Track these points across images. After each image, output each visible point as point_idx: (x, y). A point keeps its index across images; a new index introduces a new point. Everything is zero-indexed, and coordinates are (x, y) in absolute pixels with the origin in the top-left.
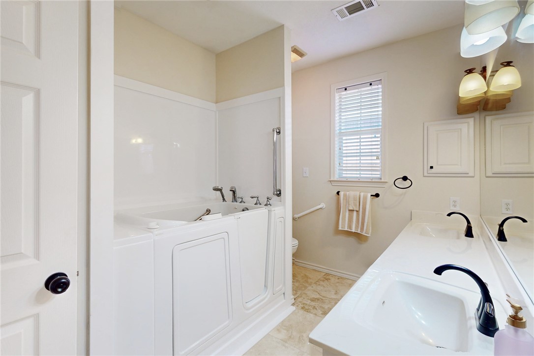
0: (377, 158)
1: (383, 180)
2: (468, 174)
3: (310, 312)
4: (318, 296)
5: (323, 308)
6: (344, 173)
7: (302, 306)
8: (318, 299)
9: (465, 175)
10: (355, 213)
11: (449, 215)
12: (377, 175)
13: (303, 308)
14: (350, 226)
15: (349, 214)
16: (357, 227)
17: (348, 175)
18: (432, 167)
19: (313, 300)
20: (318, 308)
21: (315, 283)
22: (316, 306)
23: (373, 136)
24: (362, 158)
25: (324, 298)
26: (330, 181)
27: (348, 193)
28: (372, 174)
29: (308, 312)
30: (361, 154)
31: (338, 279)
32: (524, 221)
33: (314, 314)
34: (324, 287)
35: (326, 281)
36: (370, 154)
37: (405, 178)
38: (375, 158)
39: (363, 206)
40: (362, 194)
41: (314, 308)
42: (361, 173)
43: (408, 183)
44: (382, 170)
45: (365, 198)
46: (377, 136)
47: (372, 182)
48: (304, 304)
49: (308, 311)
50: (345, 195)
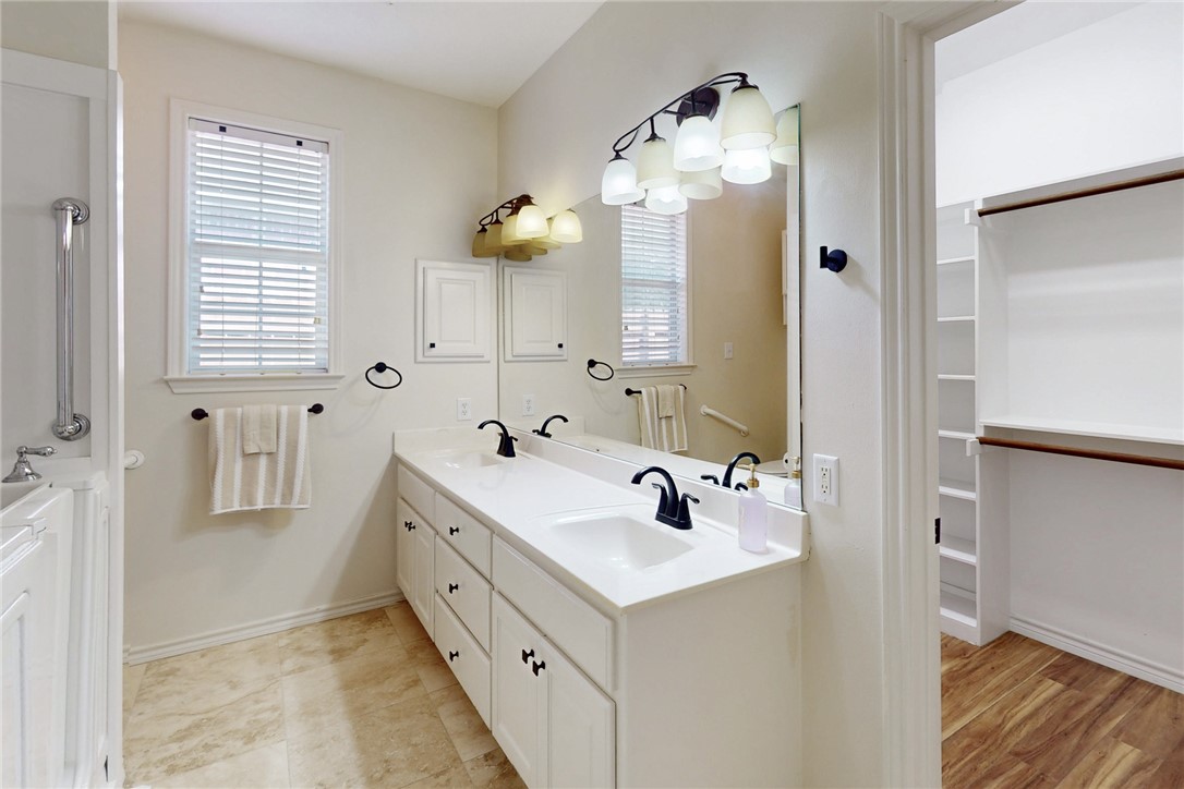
0: (318, 321)
1: (331, 373)
2: (483, 357)
3: (205, 763)
4: (187, 722)
5: (236, 731)
6: (202, 356)
7: (165, 767)
8: (198, 726)
9: (477, 359)
10: (263, 461)
11: (481, 427)
12: (311, 360)
13: (172, 770)
14: (248, 497)
15: (245, 467)
16: (269, 495)
17: (225, 363)
18: (433, 345)
19: (180, 737)
20: (220, 742)
21: (136, 702)
22: (210, 741)
23: (300, 267)
24: (265, 319)
25: (211, 715)
26: (167, 382)
27: (239, 410)
28: (300, 360)
29: (198, 766)
30: (264, 309)
31: (203, 656)
32: (565, 420)
33: (225, 758)
34: (180, 693)
35: (170, 678)
36: (296, 311)
37: (381, 368)
38: (311, 321)
39: (288, 437)
40: (284, 409)
41: (207, 748)
42: (264, 356)
43: (388, 378)
44: (328, 350)
45: (294, 419)
46: (309, 268)
47: (296, 378)
48: (162, 761)
49: (195, 765)
50: (229, 417)
